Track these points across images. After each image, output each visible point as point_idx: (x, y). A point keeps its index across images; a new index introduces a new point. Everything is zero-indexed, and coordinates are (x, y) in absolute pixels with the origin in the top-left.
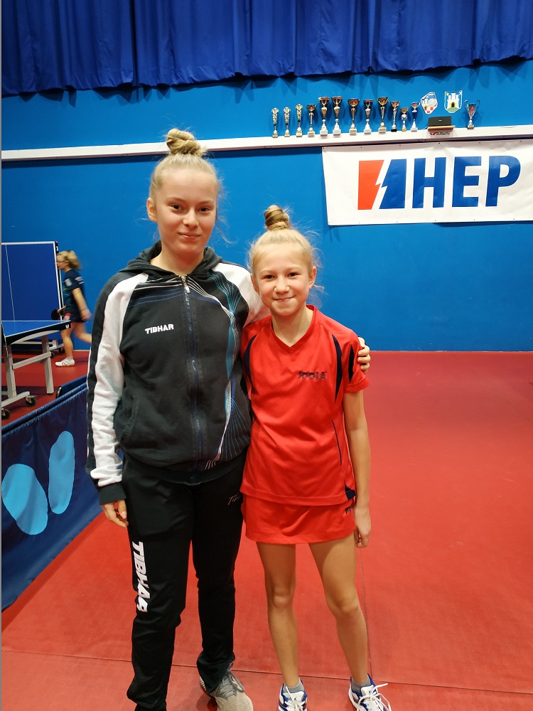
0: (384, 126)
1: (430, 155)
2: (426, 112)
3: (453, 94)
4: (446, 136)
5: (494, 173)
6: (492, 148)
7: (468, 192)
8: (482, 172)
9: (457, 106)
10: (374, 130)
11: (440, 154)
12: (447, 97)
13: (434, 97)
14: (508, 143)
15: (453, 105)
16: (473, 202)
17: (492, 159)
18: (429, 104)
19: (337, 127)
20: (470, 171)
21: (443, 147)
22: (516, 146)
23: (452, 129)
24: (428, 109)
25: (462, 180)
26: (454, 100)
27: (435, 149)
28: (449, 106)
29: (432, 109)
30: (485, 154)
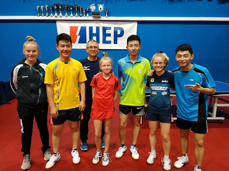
0: (78, 14)
1: (94, 25)
2: (92, 10)
3: (101, 5)
4: (98, 19)
5: (115, 33)
6: (115, 24)
7: (108, 39)
8: (112, 32)
9: (102, 9)
10: (74, 16)
11: (98, 25)
12: (99, 6)
13: (94, 5)
14: (120, 22)
15: (101, 9)
16: (109, 42)
17: (115, 28)
18: (93, 8)
19: (61, 14)
20: (108, 32)
21: (98, 23)
22: (122, 24)
23: (101, 17)
24: (93, 10)
25: (105, 35)
26: (101, 7)
27: (96, 23)
28: (100, 9)
29: (94, 9)
30: (113, 26)
